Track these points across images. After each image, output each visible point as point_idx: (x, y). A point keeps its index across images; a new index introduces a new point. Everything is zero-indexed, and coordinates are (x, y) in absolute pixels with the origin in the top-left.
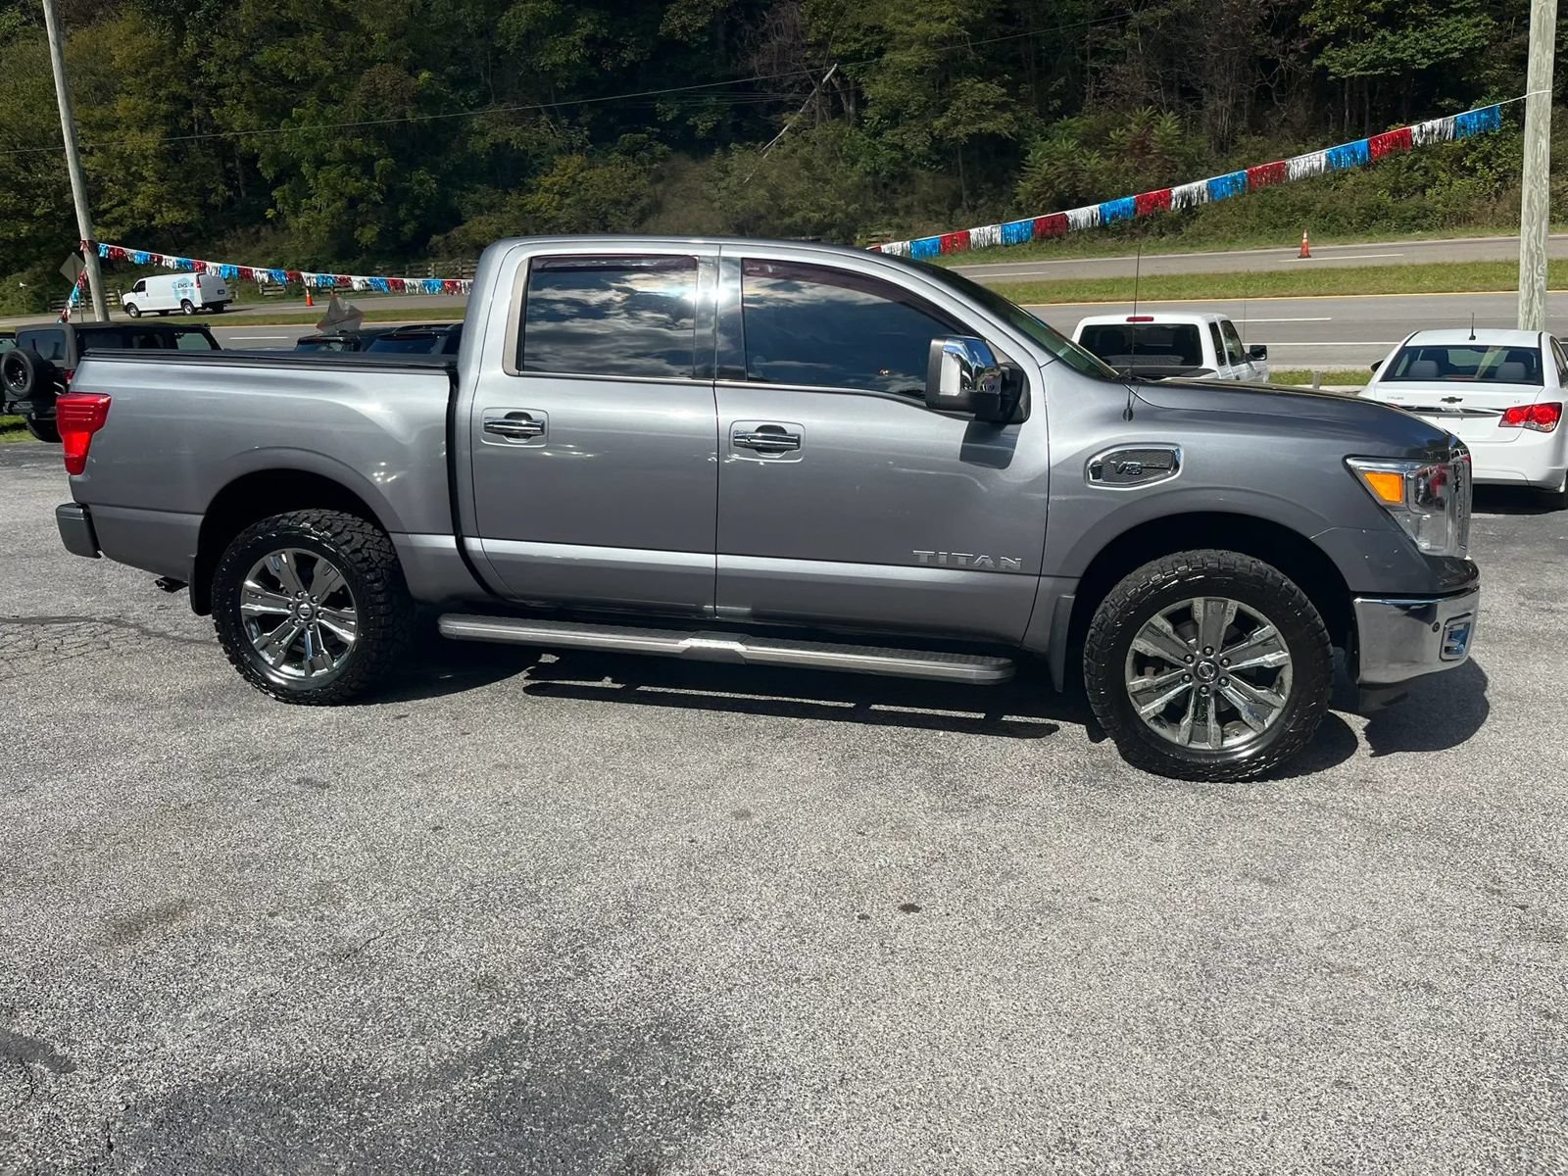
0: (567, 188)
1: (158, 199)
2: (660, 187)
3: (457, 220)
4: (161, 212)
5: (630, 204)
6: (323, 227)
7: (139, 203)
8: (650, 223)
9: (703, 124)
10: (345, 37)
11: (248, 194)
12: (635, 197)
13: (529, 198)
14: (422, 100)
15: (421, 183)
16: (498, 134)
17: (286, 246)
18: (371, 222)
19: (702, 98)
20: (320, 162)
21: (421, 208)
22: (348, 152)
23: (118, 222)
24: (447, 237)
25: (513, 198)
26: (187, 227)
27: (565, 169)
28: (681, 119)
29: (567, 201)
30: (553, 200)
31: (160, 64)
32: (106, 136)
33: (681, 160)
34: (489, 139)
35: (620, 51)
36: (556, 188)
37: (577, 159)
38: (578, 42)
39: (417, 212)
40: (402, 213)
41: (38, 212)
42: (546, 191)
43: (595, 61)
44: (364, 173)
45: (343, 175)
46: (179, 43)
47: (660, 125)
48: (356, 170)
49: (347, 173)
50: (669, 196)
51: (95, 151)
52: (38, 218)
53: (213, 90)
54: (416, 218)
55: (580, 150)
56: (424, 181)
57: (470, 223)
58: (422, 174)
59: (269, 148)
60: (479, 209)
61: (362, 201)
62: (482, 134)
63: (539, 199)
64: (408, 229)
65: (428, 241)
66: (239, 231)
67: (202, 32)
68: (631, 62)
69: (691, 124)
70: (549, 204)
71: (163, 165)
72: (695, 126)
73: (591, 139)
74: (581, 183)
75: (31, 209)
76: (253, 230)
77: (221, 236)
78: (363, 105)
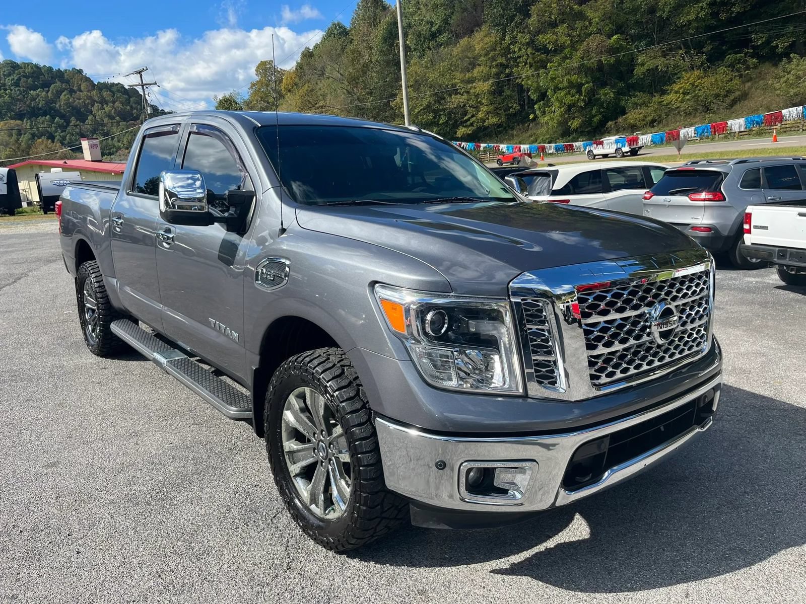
0: (688, 90)
1: (488, 113)
2: (748, 84)
3: (623, 112)
4: (488, 119)
5: (726, 96)
6: (555, 121)
7: (480, 115)
8: (737, 107)
9: (781, 45)
10: (579, 24)
11: (528, 107)
12: (729, 92)
13: (665, 97)
14: (612, 51)
15: (605, 95)
16: (650, 64)
17: (539, 132)
18: (577, 117)
19: (784, 29)
20: (557, 89)
21: (604, 108)
22: (570, 82)
23: (472, 124)
24: (616, 123)
25: (656, 98)
26: (499, 126)
27: (688, 79)
28: (768, 42)
29: (688, 97)
30: (679, 97)
31: (495, 50)
32: (469, 86)
33: (766, 68)
34: (646, 67)
35: (731, 7)
36: (681, 91)
37: (697, 73)
38: (705, 6)
39: (602, 110)
40: (594, 112)
41: (441, 122)
42: (676, 92)
43: (715, 15)
44: (577, 92)
45: (566, 94)
46: (503, 39)
47: (753, 47)
48: (573, 91)
49: (569, 93)
50: (753, 89)
51: (465, 94)
52: (441, 125)
53: (515, 59)
54: (601, 113)
55: (699, 68)
56: (607, 94)
57: (629, 114)
58: (607, 90)
59: (535, 85)
60: (636, 106)
61: (574, 106)
62: (643, 64)
63: (670, 97)
64: (596, 119)
65: (606, 125)
66: (521, 126)
67: (513, 33)
68: (738, 12)
69: (775, 45)
70: (676, 100)
71: (491, 97)
72: (777, 46)
73: (708, 60)
74: (697, 86)
75: (438, 121)
76: (526, 125)
77: (513, 129)
78: (581, 58)
